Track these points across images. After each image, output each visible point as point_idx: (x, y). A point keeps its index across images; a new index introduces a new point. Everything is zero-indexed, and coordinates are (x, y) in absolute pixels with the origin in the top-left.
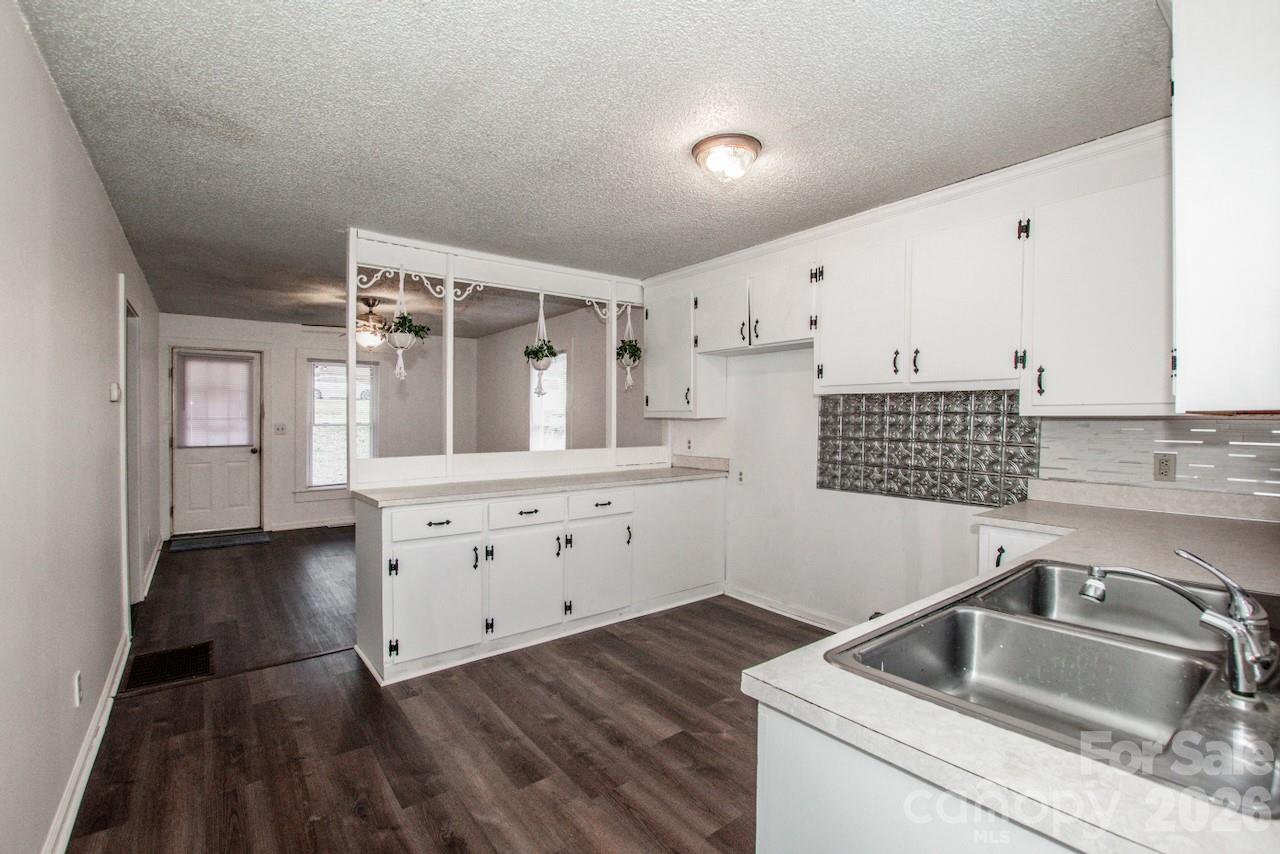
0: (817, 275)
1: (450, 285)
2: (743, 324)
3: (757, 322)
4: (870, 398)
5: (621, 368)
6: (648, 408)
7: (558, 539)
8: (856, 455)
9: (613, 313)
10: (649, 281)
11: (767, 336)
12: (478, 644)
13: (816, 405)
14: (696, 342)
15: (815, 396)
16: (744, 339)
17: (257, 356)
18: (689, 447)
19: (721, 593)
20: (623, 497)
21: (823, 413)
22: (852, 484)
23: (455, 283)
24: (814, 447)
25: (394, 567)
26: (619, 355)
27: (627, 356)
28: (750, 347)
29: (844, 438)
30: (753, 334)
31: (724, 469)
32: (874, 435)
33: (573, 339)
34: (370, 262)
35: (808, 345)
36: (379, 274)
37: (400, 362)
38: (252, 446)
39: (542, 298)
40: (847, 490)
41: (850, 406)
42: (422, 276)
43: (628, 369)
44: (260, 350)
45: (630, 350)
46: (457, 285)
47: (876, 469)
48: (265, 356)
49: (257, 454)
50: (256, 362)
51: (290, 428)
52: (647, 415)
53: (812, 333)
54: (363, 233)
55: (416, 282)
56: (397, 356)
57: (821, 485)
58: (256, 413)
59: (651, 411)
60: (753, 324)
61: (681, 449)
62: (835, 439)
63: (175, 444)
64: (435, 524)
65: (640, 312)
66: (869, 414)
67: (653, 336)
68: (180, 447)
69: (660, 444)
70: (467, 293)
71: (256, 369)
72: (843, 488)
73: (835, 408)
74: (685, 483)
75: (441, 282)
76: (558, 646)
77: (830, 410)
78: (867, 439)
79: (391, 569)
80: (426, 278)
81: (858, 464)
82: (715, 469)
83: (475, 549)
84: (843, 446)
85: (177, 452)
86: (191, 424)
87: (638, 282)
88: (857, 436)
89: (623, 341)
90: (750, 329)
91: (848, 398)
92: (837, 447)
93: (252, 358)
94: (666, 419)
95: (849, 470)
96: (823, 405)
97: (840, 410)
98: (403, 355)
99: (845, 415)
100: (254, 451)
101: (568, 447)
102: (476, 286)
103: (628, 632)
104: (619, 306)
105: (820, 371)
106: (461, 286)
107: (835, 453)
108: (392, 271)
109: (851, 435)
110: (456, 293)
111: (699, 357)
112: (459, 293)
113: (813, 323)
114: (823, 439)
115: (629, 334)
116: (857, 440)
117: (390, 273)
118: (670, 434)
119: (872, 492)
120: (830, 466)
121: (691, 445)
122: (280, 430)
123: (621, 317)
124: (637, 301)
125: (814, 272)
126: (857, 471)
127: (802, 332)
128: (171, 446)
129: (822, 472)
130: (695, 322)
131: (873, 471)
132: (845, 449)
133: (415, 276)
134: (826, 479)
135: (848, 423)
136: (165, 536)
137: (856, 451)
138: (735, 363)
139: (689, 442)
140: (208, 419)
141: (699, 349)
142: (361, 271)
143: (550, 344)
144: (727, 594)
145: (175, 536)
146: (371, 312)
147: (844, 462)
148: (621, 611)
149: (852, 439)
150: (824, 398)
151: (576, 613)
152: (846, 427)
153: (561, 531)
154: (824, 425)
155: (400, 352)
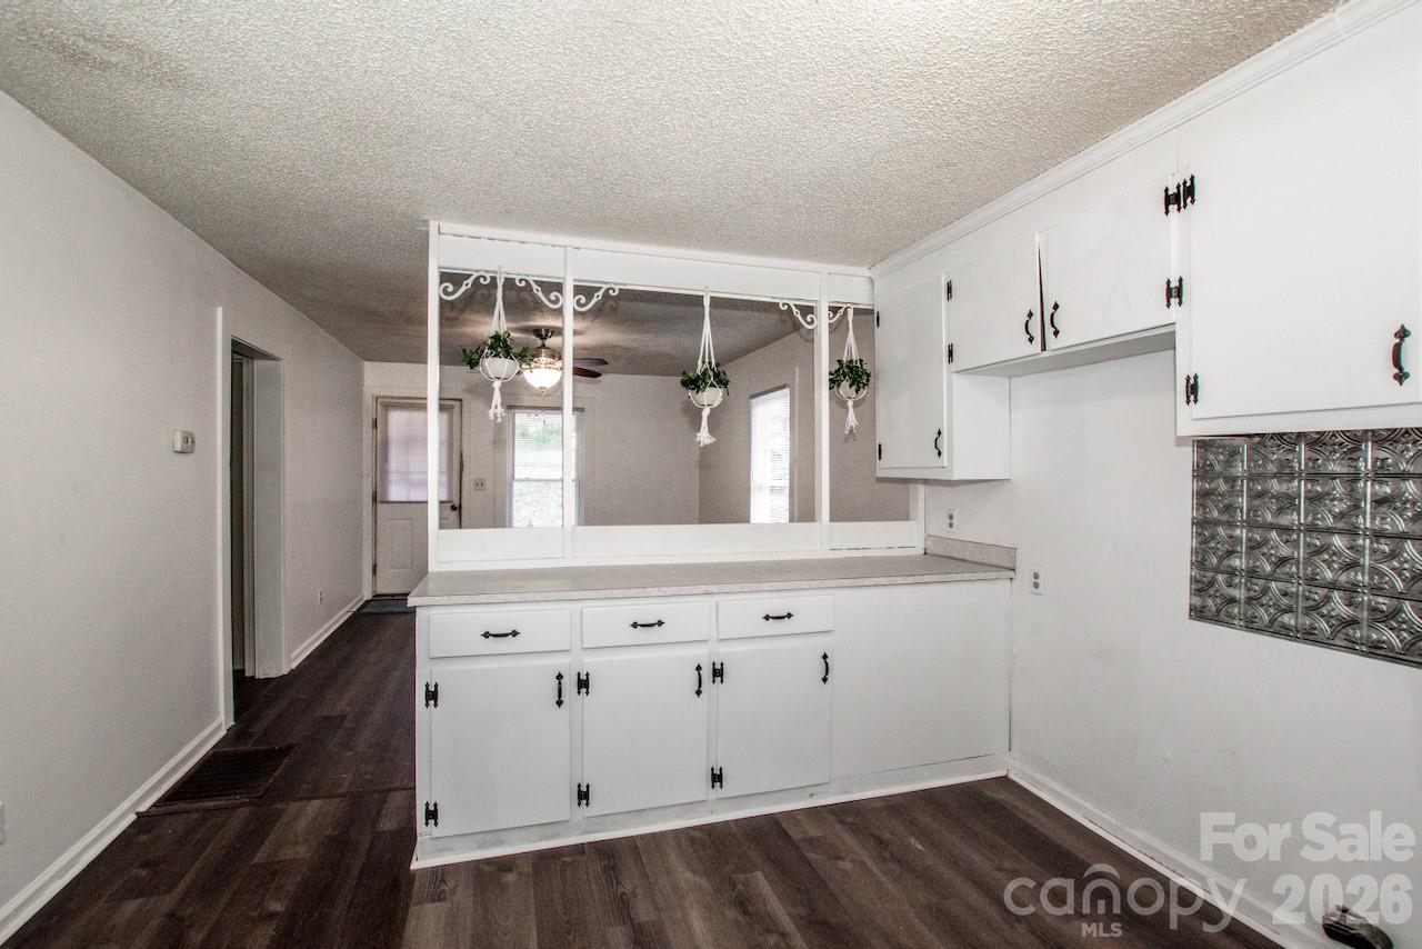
0: (1180, 197)
1: (569, 289)
2: (1030, 315)
3: (1056, 307)
4: (1317, 441)
5: (838, 404)
6: (882, 463)
7: (699, 668)
8: (1283, 561)
9: (823, 322)
10: (878, 269)
11: (1076, 330)
12: (567, 821)
13: (1187, 458)
14: (951, 353)
15: (1180, 441)
16: (1031, 340)
17: (458, 403)
18: (951, 525)
19: (1001, 773)
20: (814, 606)
21: (1202, 472)
22: (1273, 621)
23: (575, 286)
24: (1182, 540)
25: (432, 696)
26: (834, 382)
27: (845, 384)
28: (1045, 354)
29: (1251, 525)
30: (1049, 330)
31: (1008, 565)
32: (1330, 521)
33: (797, 369)
34: (458, 264)
35: (1163, 342)
36: (470, 281)
37: (497, 398)
38: (451, 502)
39: (707, 302)
40: (1258, 630)
41: (1265, 459)
42: (530, 279)
43: (850, 403)
44: (460, 397)
45: (852, 374)
46: (578, 290)
47: (1336, 594)
48: (464, 403)
49: (457, 512)
50: (456, 410)
51: (489, 484)
52: (880, 474)
53: (1175, 312)
54: (447, 226)
55: (521, 289)
56: (493, 389)
57: (1198, 613)
58: (456, 467)
59: (886, 468)
60: (1048, 310)
61: (939, 527)
62: (1231, 525)
63: (378, 499)
64: (494, 636)
65: (868, 317)
66: (1314, 476)
67: (890, 349)
68: (382, 502)
69: (907, 518)
70: (595, 300)
71: (456, 418)
72: (1250, 625)
73: (1229, 463)
74: (930, 587)
75: (559, 287)
76: (693, 840)
77: (1217, 468)
78: (1311, 529)
79: (428, 699)
80: (536, 282)
81: (1289, 578)
82: (996, 564)
83: (560, 677)
84: (1249, 540)
85: (380, 506)
86: (393, 477)
87: (864, 271)
88: (1285, 520)
89: (839, 361)
90: (1044, 322)
91: (1260, 441)
92: (1236, 540)
93: (452, 407)
94: (916, 481)
95: (1265, 591)
96: (1203, 458)
97: (1240, 468)
98: (500, 389)
99: (1252, 478)
100: (453, 508)
101: (792, 520)
102: (609, 289)
103: (814, 832)
104: (834, 310)
105: (1192, 389)
106: (584, 291)
107: (1230, 553)
108: (488, 276)
109: (1269, 518)
110: (578, 301)
111: (958, 380)
112: (583, 300)
113: (1175, 293)
114: (1201, 524)
115: (852, 350)
116: (1284, 530)
117: (485, 279)
118: (921, 505)
119: (1326, 643)
120: (1220, 578)
121: (955, 521)
122: (480, 484)
123: (837, 329)
124: (863, 301)
125: (1172, 191)
126: (1285, 594)
127: (1151, 313)
128: (375, 499)
129: (1201, 588)
130: (948, 322)
131: (1328, 599)
132: (1254, 546)
133: (520, 281)
134: (1210, 602)
135: (1260, 495)
136: (368, 595)
137: (1285, 551)
138: (1026, 387)
139: (951, 517)
140: (409, 473)
141: (955, 366)
142: (445, 277)
143: (721, 369)
144: (1012, 776)
145: (378, 596)
146: (543, 345)
147: (1252, 573)
148: (811, 791)
149: (1272, 527)
150: (1204, 445)
151: (730, 787)
152: (1257, 502)
153: (705, 656)
154: (1202, 497)
155: (497, 384)
